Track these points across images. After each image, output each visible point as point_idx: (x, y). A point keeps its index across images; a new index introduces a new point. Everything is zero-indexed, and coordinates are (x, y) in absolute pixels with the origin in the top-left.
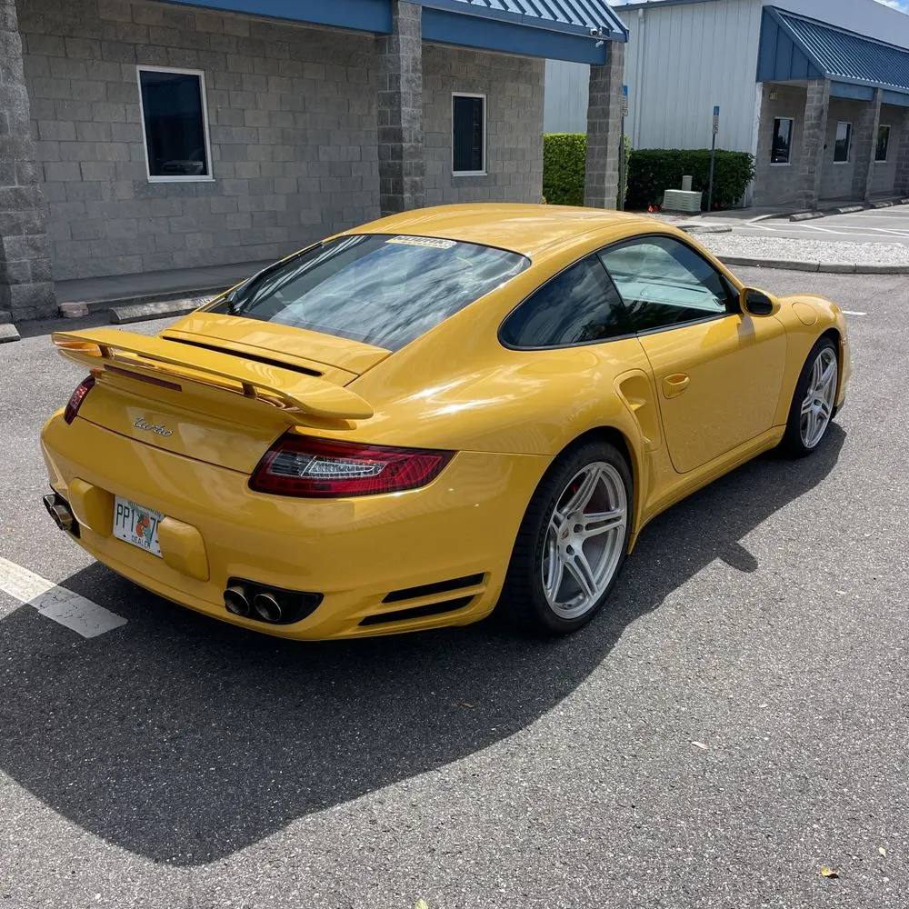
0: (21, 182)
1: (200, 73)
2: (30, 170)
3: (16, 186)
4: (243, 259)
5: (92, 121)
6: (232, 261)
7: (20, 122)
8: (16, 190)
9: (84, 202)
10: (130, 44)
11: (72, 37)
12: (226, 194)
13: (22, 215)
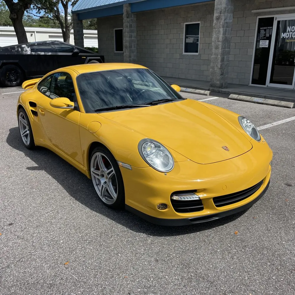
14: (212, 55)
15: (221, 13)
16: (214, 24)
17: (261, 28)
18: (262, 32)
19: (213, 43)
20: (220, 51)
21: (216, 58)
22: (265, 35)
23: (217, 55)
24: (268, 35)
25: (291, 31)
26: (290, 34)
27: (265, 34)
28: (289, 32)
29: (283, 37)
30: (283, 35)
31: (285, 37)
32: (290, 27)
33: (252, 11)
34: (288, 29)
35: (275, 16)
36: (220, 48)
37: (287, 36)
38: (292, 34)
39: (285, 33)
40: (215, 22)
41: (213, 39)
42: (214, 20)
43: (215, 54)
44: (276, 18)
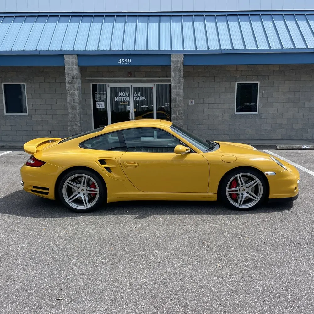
0: (179, 114)
1: (259, 82)
2: (181, 111)
3: (177, 115)
4: (267, 138)
5: (219, 98)
6: (262, 138)
7: (180, 100)
8: (177, 116)
9: (214, 120)
10: (235, 76)
11: (217, 76)
12: (262, 118)
13: (178, 122)
14: (68, 115)
15: (73, 78)
16: (67, 88)
17: (95, 93)
18: (98, 96)
19: (68, 104)
20: (78, 111)
21: (75, 117)
22: (100, 99)
23: (75, 115)
24: (102, 98)
25: (123, 96)
26: (122, 98)
27: (100, 97)
28: (121, 96)
29: (117, 100)
30: (116, 99)
31: (118, 100)
32: (121, 93)
33: (87, 78)
34: (120, 94)
35: (107, 84)
36: (78, 109)
37: (120, 99)
38: (123, 99)
39: (118, 97)
40: (67, 85)
41: (68, 100)
42: (66, 83)
43: (72, 114)
44: (108, 85)
